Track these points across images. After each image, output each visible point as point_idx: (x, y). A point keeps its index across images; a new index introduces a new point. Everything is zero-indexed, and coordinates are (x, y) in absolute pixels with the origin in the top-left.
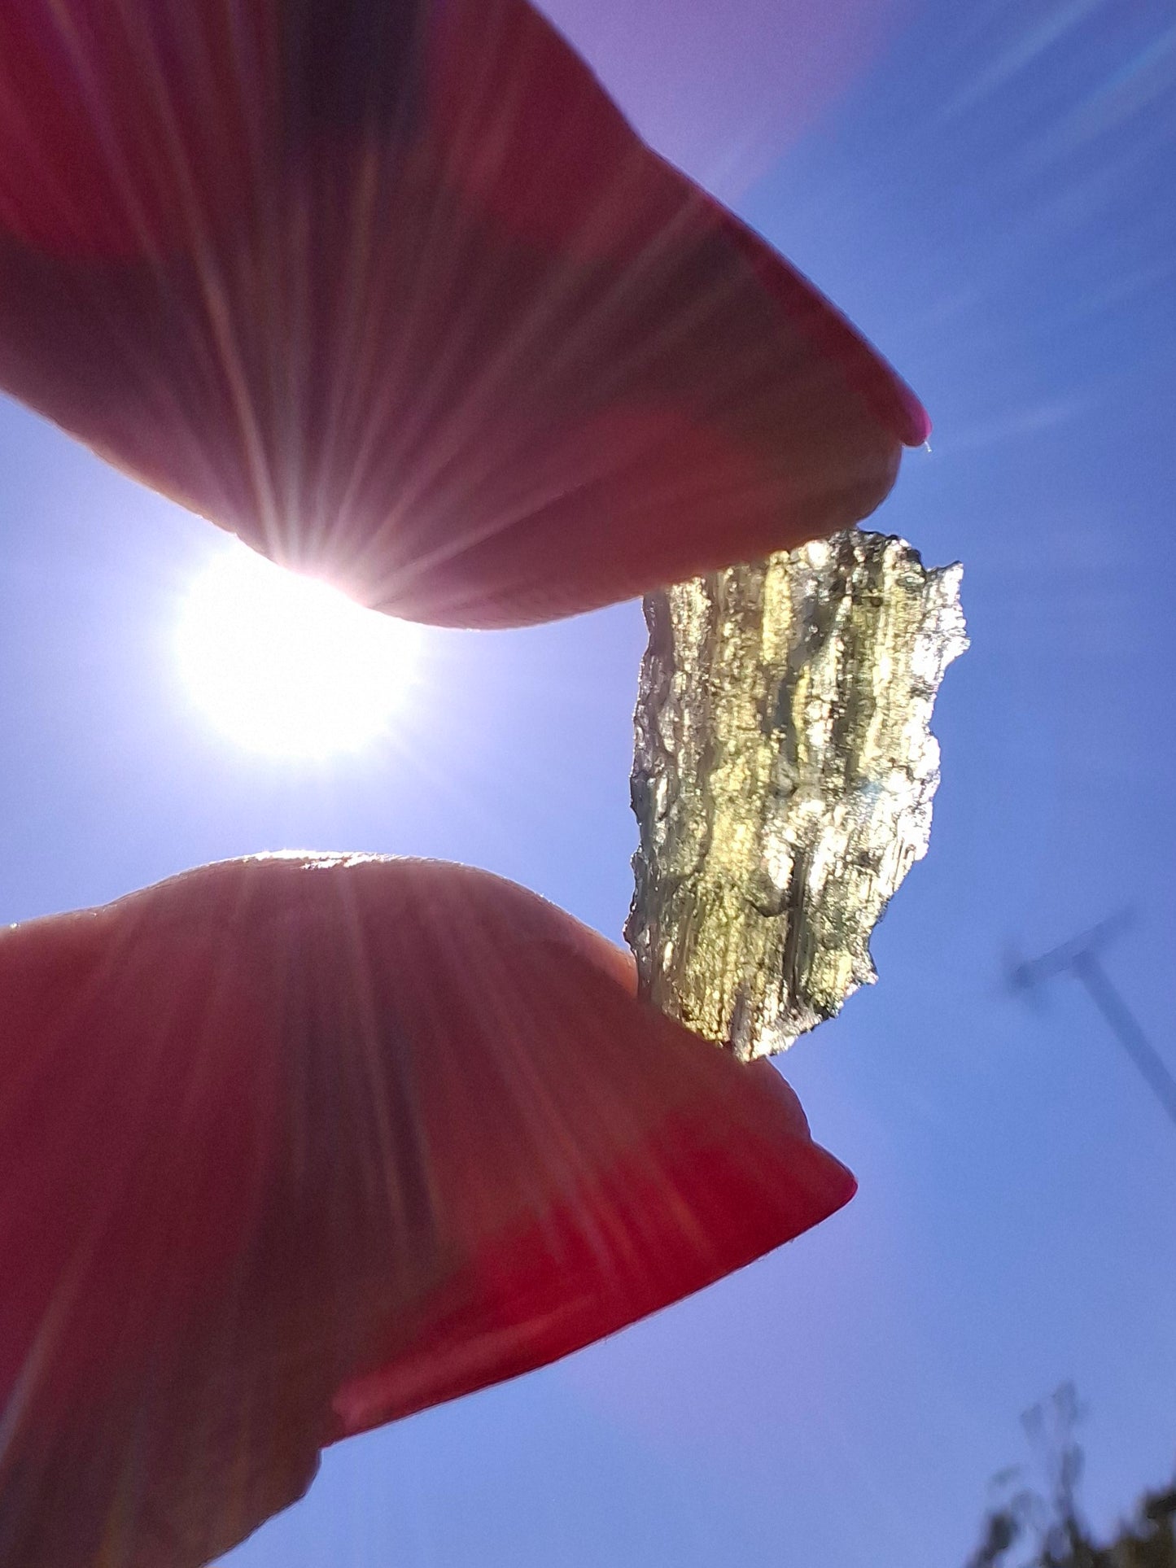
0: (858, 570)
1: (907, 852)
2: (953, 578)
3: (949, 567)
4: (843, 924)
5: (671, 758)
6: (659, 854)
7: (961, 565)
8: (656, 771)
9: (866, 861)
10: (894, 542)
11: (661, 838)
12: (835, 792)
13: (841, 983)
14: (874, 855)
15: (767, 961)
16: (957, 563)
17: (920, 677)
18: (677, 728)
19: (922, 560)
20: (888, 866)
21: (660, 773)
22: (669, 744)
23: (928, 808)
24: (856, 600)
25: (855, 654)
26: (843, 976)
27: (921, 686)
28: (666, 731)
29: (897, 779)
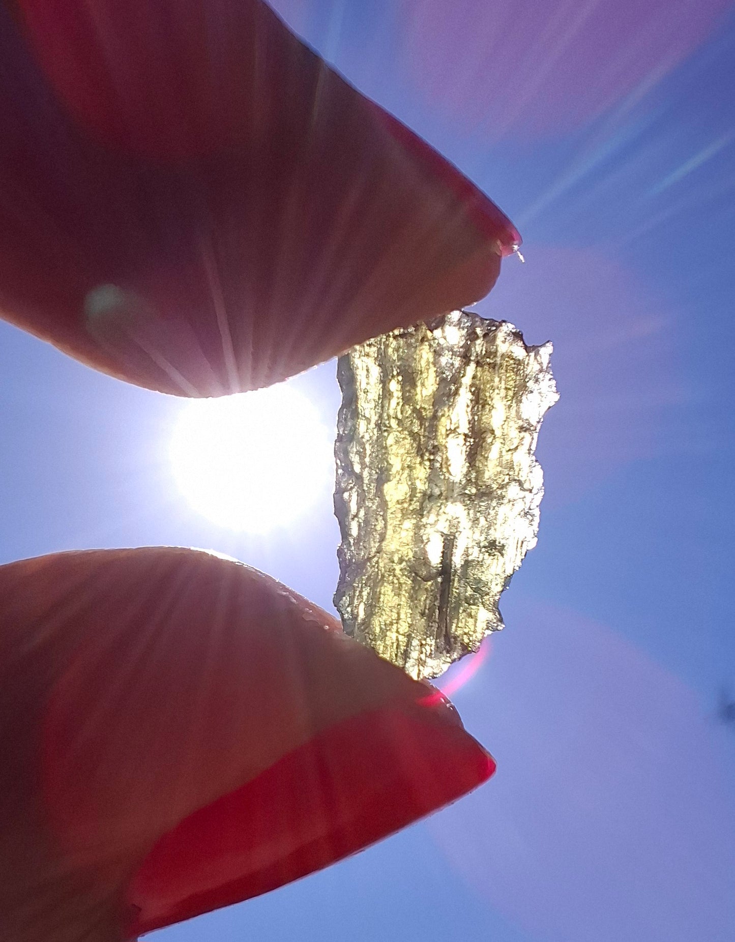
0: (478, 342)
1: (522, 542)
2: (546, 352)
3: (543, 345)
4: (480, 588)
5: (359, 478)
6: (353, 544)
7: (552, 343)
8: (349, 487)
9: (494, 547)
10: (504, 324)
11: (354, 531)
12: (470, 496)
13: (479, 630)
14: (499, 543)
15: (427, 611)
16: (548, 342)
17: (527, 420)
18: (362, 456)
19: (524, 338)
20: (510, 551)
21: (352, 488)
22: (357, 468)
23: (537, 512)
24: (478, 364)
25: (479, 400)
26: (481, 625)
27: (525, 425)
28: (355, 459)
29: (513, 491)
